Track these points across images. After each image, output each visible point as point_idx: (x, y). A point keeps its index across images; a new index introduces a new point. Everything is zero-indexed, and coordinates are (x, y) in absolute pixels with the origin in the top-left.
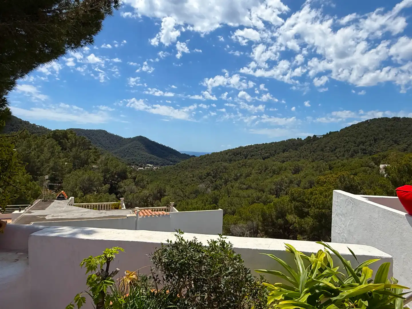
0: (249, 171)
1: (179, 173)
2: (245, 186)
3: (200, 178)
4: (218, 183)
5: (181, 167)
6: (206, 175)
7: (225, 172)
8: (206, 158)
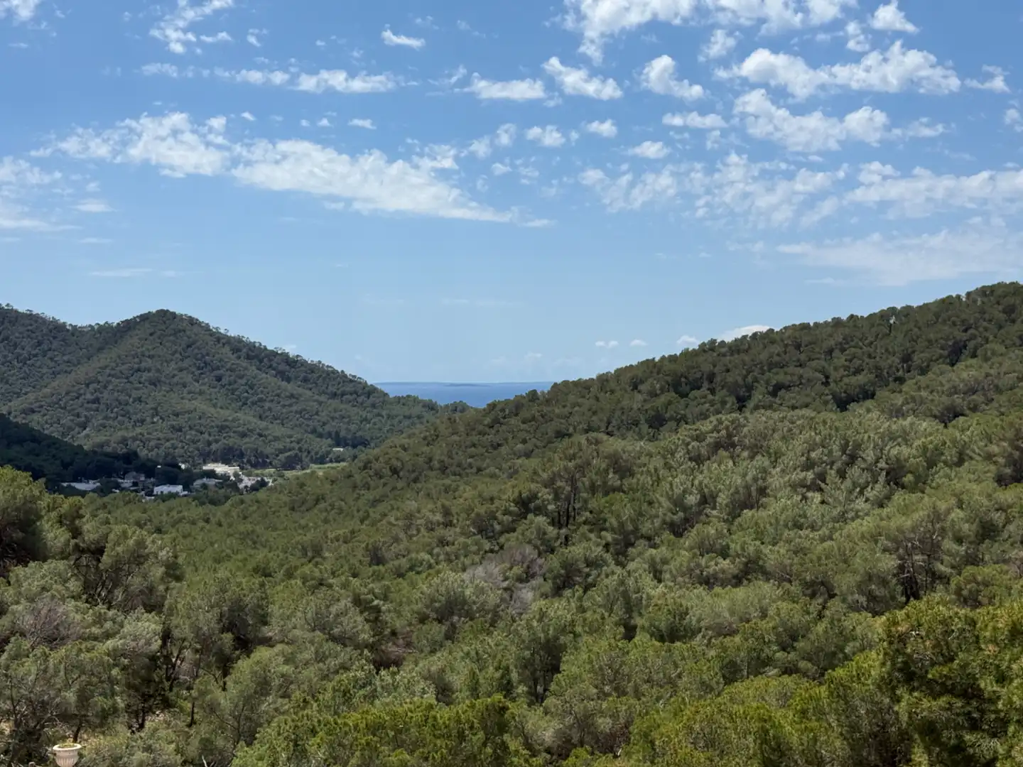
0: (749, 478)
1: (375, 503)
2: (725, 564)
3: (484, 528)
4: (577, 551)
5: (387, 472)
6: (513, 508)
7: (620, 489)
8: (525, 414)
